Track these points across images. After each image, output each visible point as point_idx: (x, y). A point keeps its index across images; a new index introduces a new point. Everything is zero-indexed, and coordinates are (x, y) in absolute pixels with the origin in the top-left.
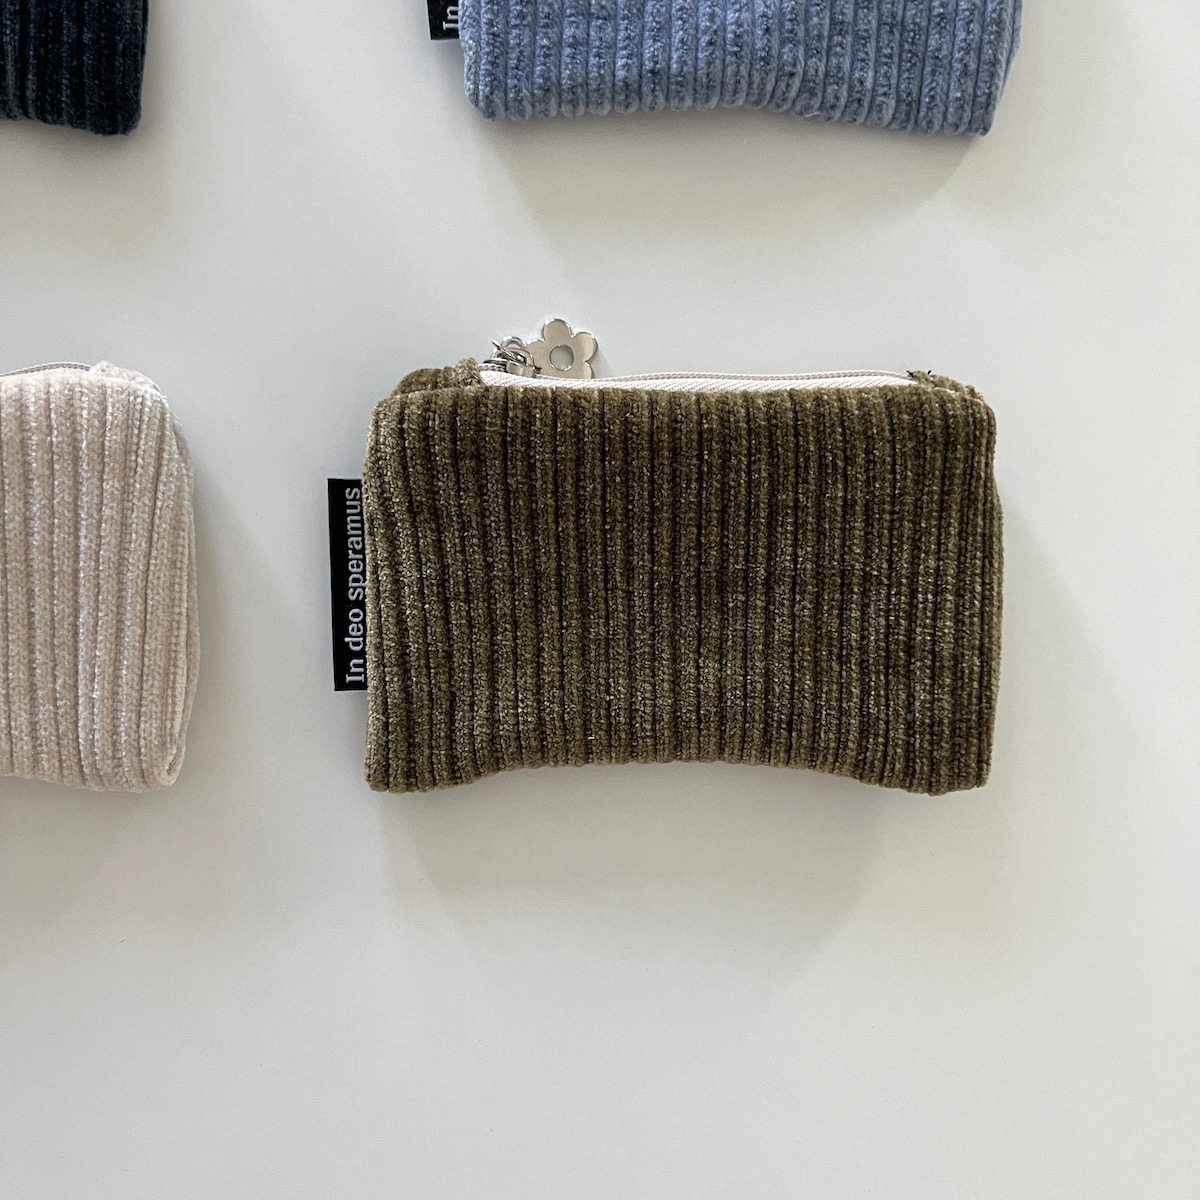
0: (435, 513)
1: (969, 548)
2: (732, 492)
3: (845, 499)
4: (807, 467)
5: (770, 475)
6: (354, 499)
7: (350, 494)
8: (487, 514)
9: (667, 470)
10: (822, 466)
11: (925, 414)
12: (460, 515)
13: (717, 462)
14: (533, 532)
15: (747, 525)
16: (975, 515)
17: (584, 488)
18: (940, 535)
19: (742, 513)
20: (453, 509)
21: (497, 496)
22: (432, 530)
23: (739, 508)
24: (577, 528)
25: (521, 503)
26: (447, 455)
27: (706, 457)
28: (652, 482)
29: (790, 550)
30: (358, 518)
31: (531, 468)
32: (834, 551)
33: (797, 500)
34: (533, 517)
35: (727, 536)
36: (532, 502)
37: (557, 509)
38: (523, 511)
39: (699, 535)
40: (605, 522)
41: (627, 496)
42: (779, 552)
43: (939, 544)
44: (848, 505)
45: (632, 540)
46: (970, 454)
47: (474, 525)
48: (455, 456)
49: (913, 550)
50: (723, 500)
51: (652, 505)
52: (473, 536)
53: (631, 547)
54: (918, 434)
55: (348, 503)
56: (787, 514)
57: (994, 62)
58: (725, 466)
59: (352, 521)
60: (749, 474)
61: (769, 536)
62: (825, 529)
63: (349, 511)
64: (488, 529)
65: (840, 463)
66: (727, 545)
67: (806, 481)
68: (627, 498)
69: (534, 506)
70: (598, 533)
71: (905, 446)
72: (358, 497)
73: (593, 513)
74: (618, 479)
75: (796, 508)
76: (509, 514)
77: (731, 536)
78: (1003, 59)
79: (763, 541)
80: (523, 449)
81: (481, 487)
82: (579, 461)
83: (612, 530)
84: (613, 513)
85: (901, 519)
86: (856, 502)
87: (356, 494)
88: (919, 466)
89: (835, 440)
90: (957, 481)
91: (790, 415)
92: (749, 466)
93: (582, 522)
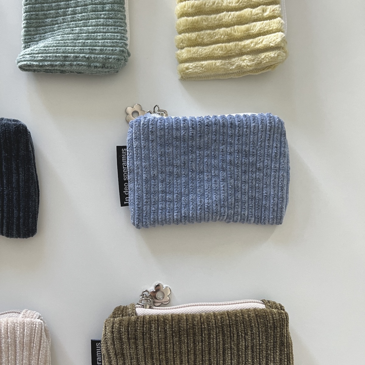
0: (123, 354)
1: (283, 359)
2: (212, 345)
3: (245, 345)
4: (234, 336)
5: (223, 339)
6: (99, 346)
7: (98, 345)
8: (139, 354)
9: (192, 340)
10: (238, 336)
11: (268, 319)
12: (130, 355)
13: (207, 337)
14: (152, 359)
15: (217, 354)
16: (284, 348)
17: (167, 346)
18: (274, 355)
19: (215, 351)
20: (128, 354)
21: (141, 350)
22: (122, 360)
23: (214, 349)
24: (166, 357)
25: (149, 351)
26: (126, 338)
27: (203, 336)
28: (188, 343)
29: (230, 361)
30: (100, 352)
31: (151, 341)
32: (243, 361)
33: (231, 347)
34: (152, 355)
35: (211, 357)
36: (152, 350)
37: (159, 352)
38: (149, 353)
39: (202, 357)
40: (174, 355)
41: (180, 347)
42: (226, 362)
43: (274, 358)
44: (246, 347)
45: (182, 359)
46: (281, 330)
47: (135, 358)
48: (129, 339)
49: (266, 360)
50: (209, 347)
51: (188, 350)
52: (134, 361)
53: (182, 361)
54: (266, 325)
55: (97, 347)
56: (228, 350)
57: (282, 208)
58: (209, 338)
59: (98, 353)
60: (216, 339)
61: (224, 357)
62: (240, 354)
63: (97, 350)
64: (139, 359)
65: (243, 335)
66: (211, 360)
67: (233, 341)
68: (180, 348)
69: (152, 352)
70: (172, 358)
71: (262, 329)
72: (100, 345)
73: (170, 353)
74: (177, 343)
75: (231, 348)
76: (145, 354)
77: (212, 357)
78: (284, 207)
79: (222, 359)
80: (149, 336)
81: (136, 347)
82: (166, 338)
83: (176, 357)
84: (176, 353)
85: (262, 351)
86: (249, 346)
87: (99, 344)
88: (266, 334)
89: (241, 328)
90: (278, 338)
91: (228, 321)
92: (216, 337)
93: (167, 355)
